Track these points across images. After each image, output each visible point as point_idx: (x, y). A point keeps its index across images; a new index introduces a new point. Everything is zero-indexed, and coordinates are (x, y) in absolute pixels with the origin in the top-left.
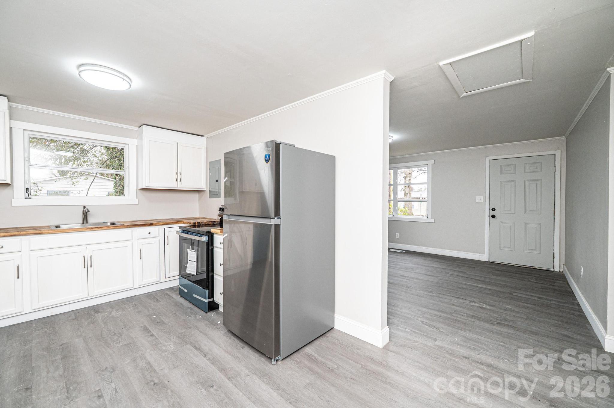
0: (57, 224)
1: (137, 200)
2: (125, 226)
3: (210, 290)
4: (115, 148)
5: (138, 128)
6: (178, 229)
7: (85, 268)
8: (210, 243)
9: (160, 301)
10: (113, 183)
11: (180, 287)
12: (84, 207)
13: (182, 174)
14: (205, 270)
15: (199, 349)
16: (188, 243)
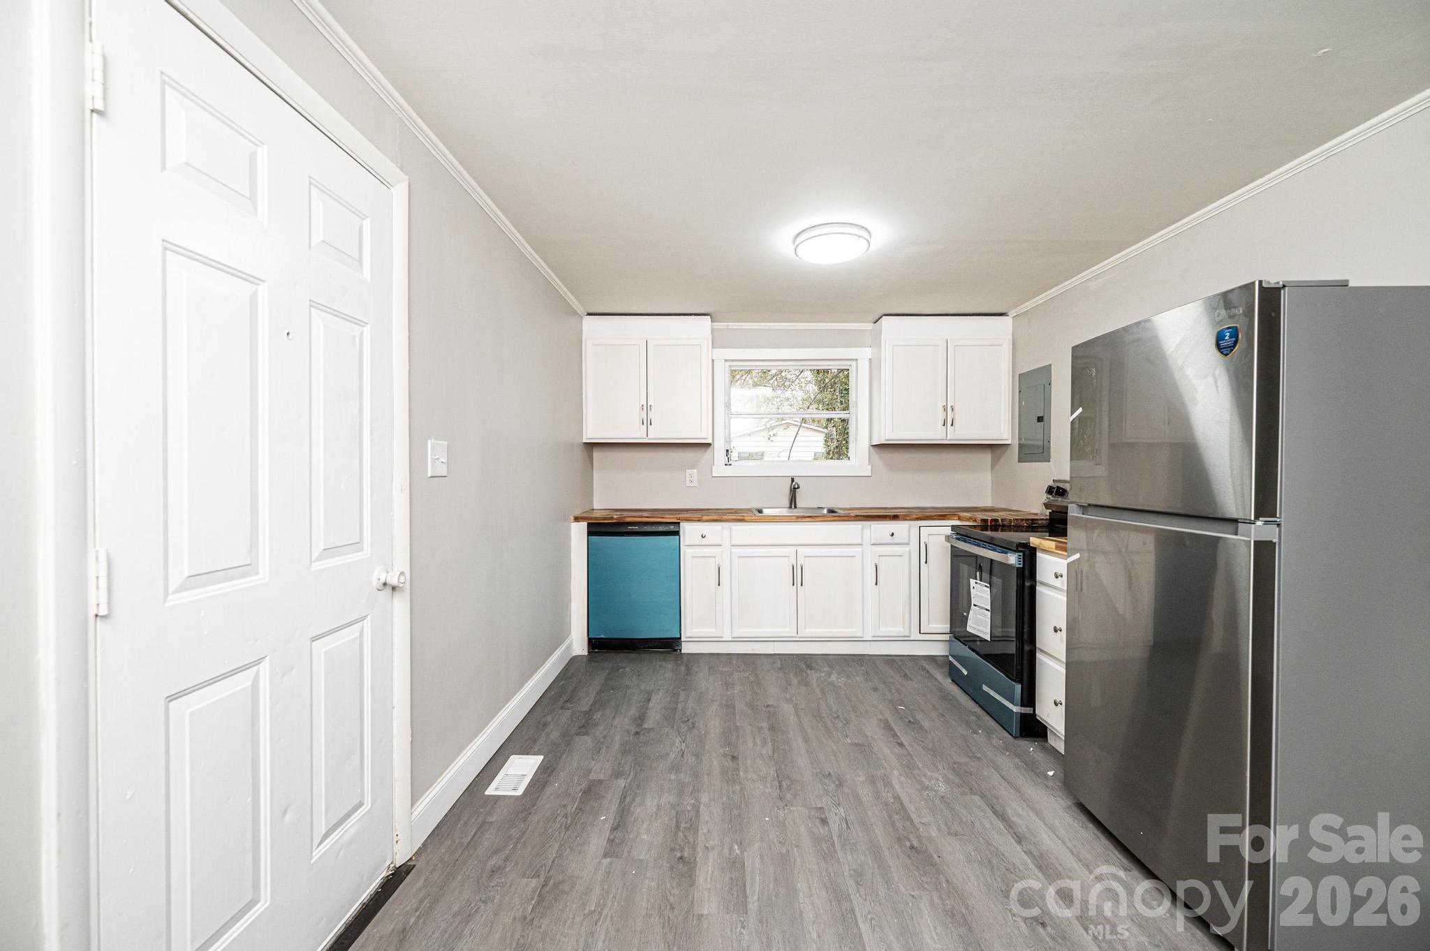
0: (758, 506)
1: (870, 466)
2: (851, 517)
3: (1025, 686)
4: (826, 371)
5: (872, 324)
6: (948, 531)
7: (793, 585)
8: (1027, 573)
9: (911, 679)
10: (824, 435)
11: (951, 659)
12: (793, 480)
13: (956, 409)
14: (1014, 635)
15: (1003, 817)
16: (969, 565)
